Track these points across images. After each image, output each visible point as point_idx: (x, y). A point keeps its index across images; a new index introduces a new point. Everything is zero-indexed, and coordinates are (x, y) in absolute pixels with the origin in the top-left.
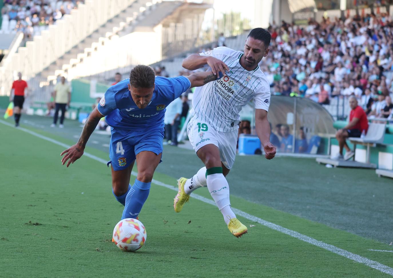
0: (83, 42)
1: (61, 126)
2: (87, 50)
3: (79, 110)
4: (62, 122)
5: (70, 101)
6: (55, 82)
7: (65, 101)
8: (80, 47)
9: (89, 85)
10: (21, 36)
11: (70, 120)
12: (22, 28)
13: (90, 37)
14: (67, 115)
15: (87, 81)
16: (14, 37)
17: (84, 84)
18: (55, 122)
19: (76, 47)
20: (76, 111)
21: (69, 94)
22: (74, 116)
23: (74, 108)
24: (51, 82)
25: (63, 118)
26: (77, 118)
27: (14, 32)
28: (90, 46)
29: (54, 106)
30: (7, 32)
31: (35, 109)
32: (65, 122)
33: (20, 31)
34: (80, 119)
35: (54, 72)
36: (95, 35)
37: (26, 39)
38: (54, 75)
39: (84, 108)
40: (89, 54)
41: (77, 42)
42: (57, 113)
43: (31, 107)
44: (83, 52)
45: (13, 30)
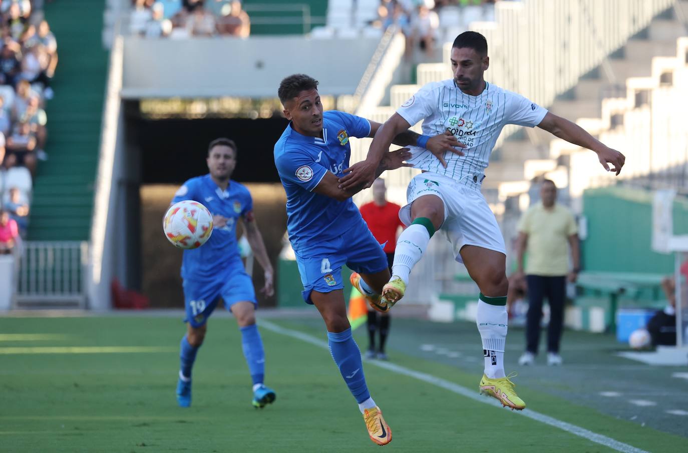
0: (619, 55)
1: (553, 359)
2: (634, 84)
3: (615, 297)
4: (554, 347)
5: (579, 268)
6: (524, 203)
7: (561, 266)
8: (610, 73)
9: (647, 207)
10: (398, 45)
11: (585, 334)
12: (400, 17)
13: (643, 35)
14: (573, 317)
15: (640, 196)
16: (376, 51)
17: (632, 205)
18: (532, 347)
19: (594, 75)
20: (606, 302)
21: (576, 244)
22: (597, 320)
23: (598, 293)
24: (511, 204)
25: (558, 326)
26: (611, 328)
27: (373, 32)
28: (645, 69)
29: (524, 285)
30: (348, 33)
31: (460, 302)
32: (565, 345)
33: (393, 29)
34: (621, 334)
35: (522, 167)
36: (663, 30)
37: (418, 54)
38: (521, 178)
39: (631, 291)
40: (641, 99)
41: (597, 56)
42: (534, 314)
43: (443, 297)
44: (619, 91)
45: (370, 23)
